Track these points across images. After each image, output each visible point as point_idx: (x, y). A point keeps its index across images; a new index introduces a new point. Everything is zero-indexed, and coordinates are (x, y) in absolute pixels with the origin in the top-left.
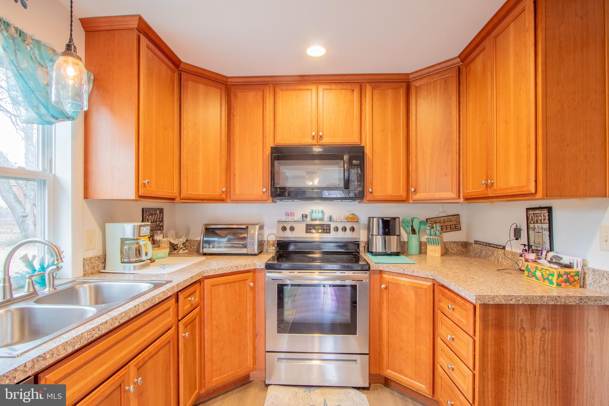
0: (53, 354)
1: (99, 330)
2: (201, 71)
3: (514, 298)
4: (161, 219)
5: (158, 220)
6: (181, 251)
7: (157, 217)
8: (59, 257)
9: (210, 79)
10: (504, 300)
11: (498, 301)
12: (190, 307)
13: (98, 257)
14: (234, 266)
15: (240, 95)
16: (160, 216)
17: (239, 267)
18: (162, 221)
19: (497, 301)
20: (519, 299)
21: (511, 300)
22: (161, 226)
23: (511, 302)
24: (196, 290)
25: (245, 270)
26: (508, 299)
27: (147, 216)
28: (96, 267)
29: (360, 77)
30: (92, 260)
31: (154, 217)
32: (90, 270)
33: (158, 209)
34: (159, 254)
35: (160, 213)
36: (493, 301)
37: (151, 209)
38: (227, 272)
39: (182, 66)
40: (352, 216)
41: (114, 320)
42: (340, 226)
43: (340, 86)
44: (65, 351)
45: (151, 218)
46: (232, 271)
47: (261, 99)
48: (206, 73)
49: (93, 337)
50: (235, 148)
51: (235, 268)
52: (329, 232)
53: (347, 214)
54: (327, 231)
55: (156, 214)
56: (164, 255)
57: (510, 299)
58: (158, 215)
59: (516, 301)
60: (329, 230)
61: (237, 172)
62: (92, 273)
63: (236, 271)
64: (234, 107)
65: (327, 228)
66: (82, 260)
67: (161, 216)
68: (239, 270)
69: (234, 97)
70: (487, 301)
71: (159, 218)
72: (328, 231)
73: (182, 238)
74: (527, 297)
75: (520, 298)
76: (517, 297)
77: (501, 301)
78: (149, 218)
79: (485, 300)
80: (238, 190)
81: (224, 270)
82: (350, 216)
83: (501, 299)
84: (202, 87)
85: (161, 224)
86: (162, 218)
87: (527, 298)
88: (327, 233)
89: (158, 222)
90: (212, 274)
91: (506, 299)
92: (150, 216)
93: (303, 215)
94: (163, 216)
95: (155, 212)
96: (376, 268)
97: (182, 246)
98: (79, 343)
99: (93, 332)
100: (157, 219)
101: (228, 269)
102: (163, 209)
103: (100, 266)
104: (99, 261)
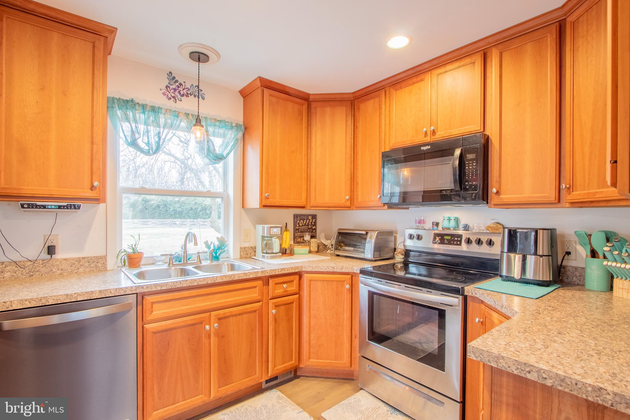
0: (148, 287)
1: (180, 284)
2: (328, 96)
3: (534, 370)
4: (313, 224)
5: (310, 224)
6: (329, 251)
7: (309, 221)
8: (196, 242)
9: (337, 100)
10: (515, 368)
11: (505, 365)
12: (283, 292)
13: (251, 247)
14: (330, 267)
15: (362, 106)
16: (312, 221)
17: (335, 268)
18: (315, 224)
19: (503, 366)
20: (544, 376)
21: (529, 373)
22: (313, 229)
23: (529, 376)
24: (294, 280)
25: (341, 271)
26: (523, 369)
27: (298, 220)
28: (249, 254)
29: (482, 44)
30: (246, 249)
31: (306, 222)
32: (245, 255)
33: (310, 215)
34: (300, 251)
35: (312, 219)
36: (495, 363)
37: (302, 215)
38: (324, 271)
39: (311, 97)
40: (495, 226)
41: (193, 281)
42: (473, 238)
43: (456, 64)
44: (155, 288)
45: (302, 223)
46: (328, 270)
47: (378, 106)
48: (332, 97)
49: (175, 286)
50: (358, 158)
51: (331, 268)
52: (460, 245)
53: (490, 223)
54: (457, 243)
55: (308, 219)
56: (304, 252)
57: (528, 370)
58: (310, 220)
59: (540, 378)
60: (460, 241)
61: (359, 180)
62: (246, 258)
63: (332, 271)
64: (357, 120)
65: (458, 239)
66: (239, 248)
67: (314, 221)
68: (335, 271)
69: (357, 109)
70: (487, 360)
71: (311, 223)
72: (459, 243)
73: (330, 240)
74: (563, 378)
75: (548, 375)
76: (542, 371)
77: (509, 367)
78: (300, 222)
79: (482, 357)
80: (360, 198)
81: (321, 268)
82: (492, 225)
83: (511, 364)
84: (328, 109)
85: (314, 227)
86: (315, 223)
87: (563, 380)
88: (457, 245)
89: (310, 226)
90: (310, 271)
91: (519, 367)
92: (302, 221)
93: (433, 222)
94: (316, 221)
95: (306, 217)
96: (472, 293)
97: (330, 247)
98: (165, 287)
99: (176, 284)
100: (308, 223)
101: (324, 268)
102: (316, 215)
103: (252, 254)
104: (251, 250)
